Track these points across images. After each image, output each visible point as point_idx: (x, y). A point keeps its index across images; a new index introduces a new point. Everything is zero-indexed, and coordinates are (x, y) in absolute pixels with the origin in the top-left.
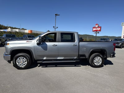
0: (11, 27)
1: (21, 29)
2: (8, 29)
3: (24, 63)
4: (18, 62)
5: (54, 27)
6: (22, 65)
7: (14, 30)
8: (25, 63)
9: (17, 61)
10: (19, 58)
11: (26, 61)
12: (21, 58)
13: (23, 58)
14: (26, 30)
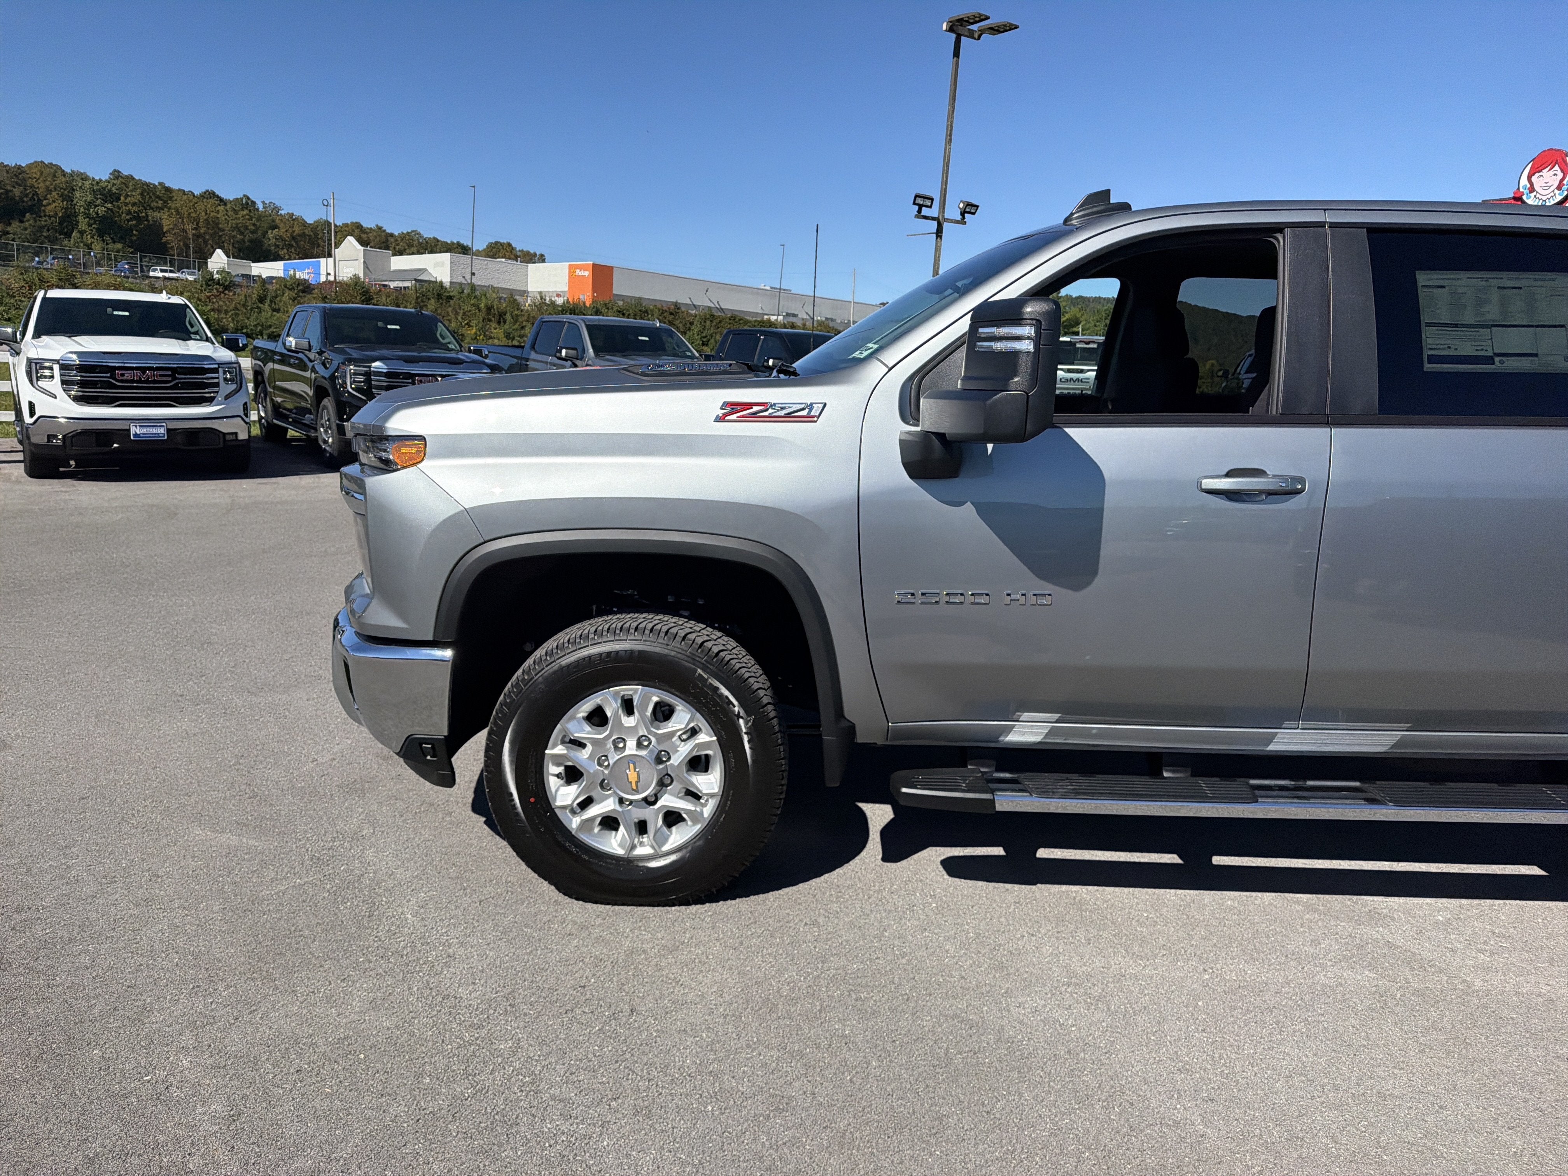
0: (368, 224)
1: (480, 245)
2: (339, 252)
3: (670, 801)
4: (572, 775)
5: (921, 201)
6: (642, 827)
7: (399, 263)
8: (693, 795)
9: (556, 749)
10: (585, 707)
11: (698, 764)
12: (628, 706)
13: (663, 713)
14: (542, 259)
